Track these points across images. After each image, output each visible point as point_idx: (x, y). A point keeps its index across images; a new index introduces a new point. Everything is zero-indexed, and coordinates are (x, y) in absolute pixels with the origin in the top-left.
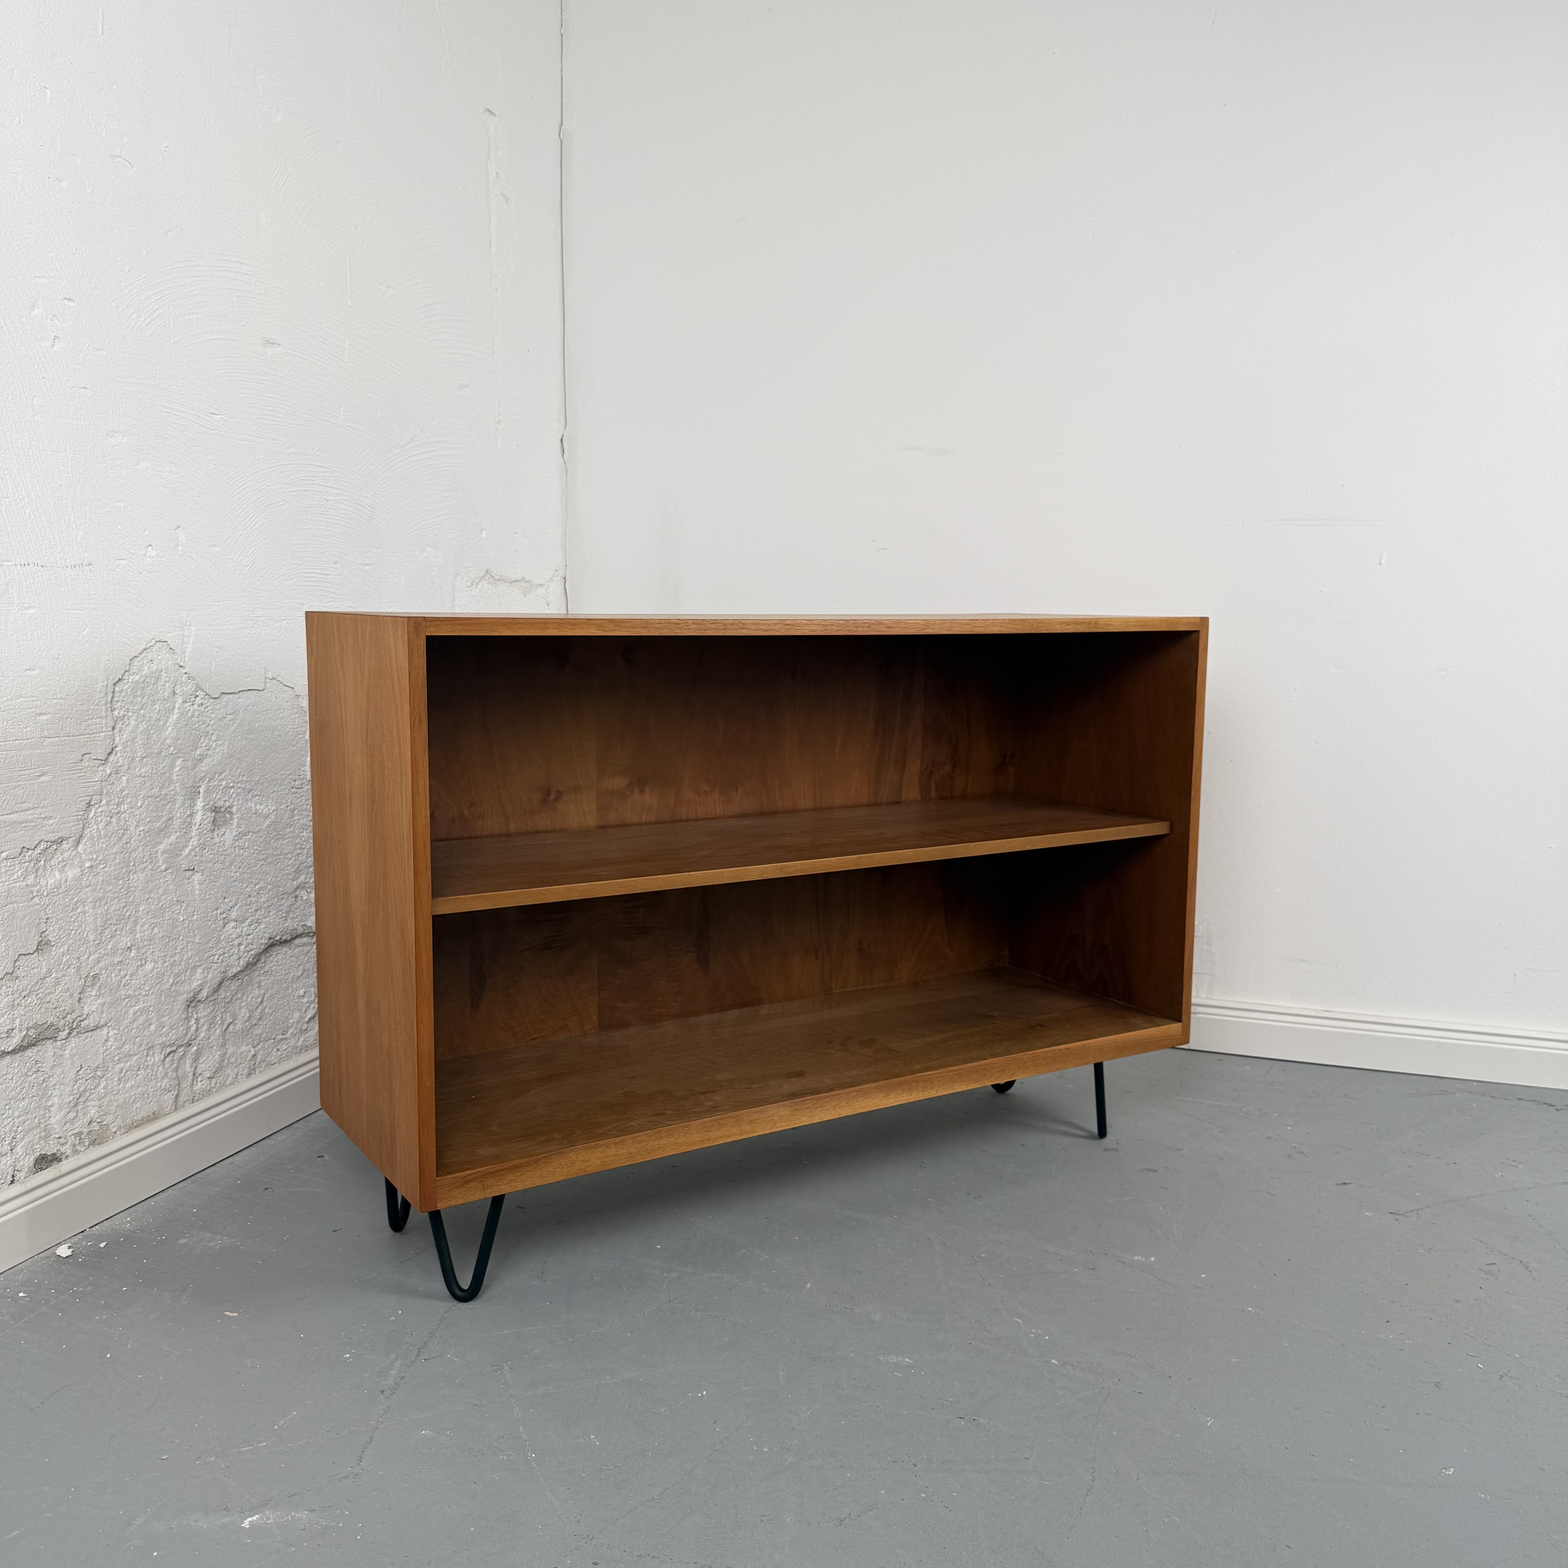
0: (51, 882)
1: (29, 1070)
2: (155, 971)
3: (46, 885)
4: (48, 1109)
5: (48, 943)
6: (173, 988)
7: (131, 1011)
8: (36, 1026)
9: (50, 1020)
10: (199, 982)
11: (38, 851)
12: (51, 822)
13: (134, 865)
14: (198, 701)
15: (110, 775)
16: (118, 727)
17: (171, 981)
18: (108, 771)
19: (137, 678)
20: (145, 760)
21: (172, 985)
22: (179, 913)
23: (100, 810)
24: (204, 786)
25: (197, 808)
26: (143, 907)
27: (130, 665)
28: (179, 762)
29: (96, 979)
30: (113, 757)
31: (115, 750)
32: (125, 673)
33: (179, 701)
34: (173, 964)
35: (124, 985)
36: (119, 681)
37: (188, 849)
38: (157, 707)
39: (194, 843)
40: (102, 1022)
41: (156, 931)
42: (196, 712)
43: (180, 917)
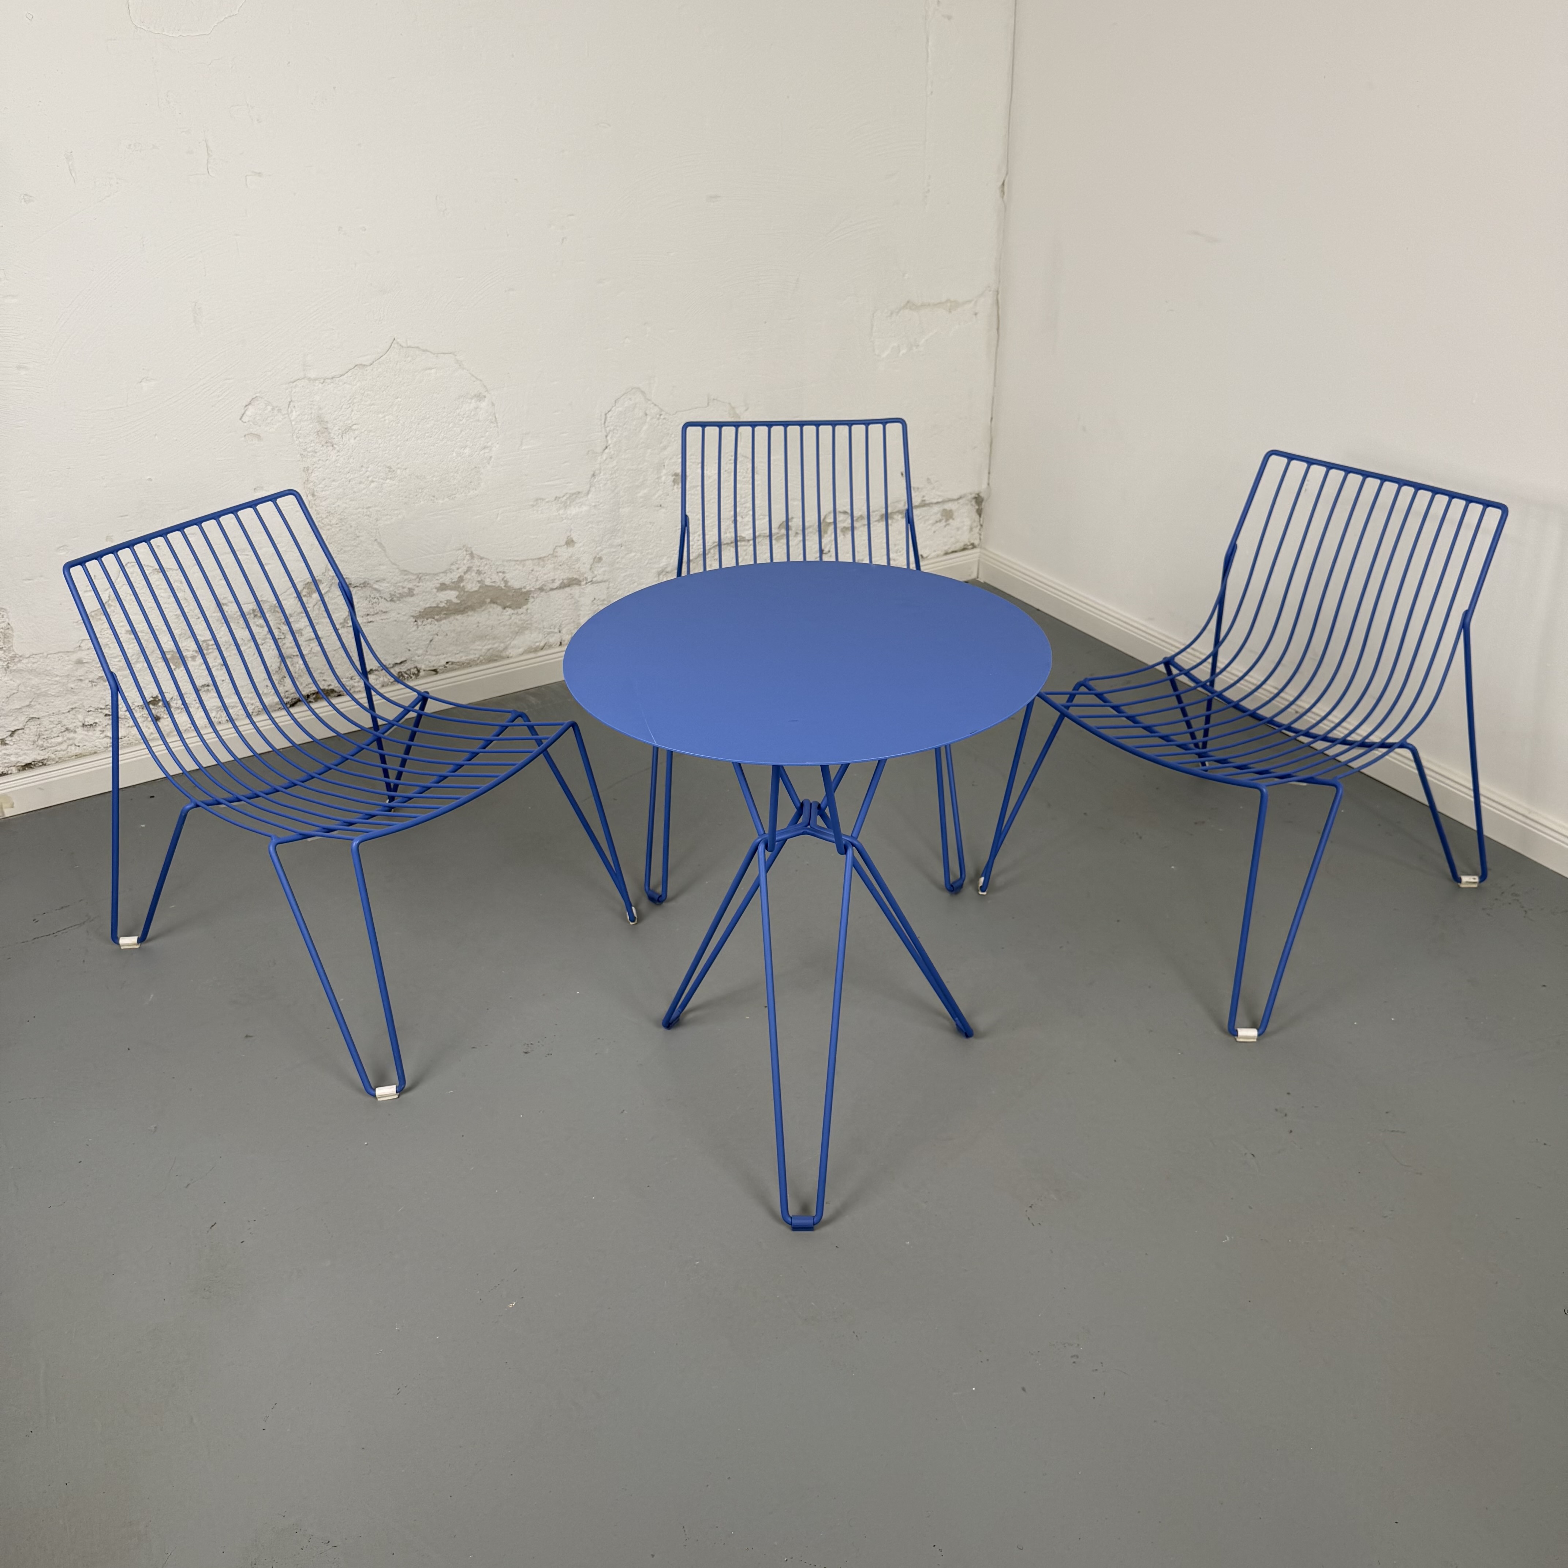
0: (574, 512)
1: (568, 597)
2: (636, 557)
3: (571, 514)
4: (579, 616)
5: (572, 541)
6: (648, 566)
7: (623, 575)
8: (568, 579)
9: (575, 576)
10: (665, 563)
11: (565, 498)
12: (571, 484)
13: (622, 504)
14: (662, 417)
15: (606, 460)
16: (610, 436)
17: (646, 562)
18: (604, 458)
19: (620, 409)
20: (627, 451)
21: (647, 564)
22: (651, 529)
23: (600, 478)
24: (667, 462)
25: (662, 474)
26: (628, 525)
27: (615, 402)
28: (649, 451)
29: (600, 559)
30: (607, 451)
31: (608, 447)
32: (613, 407)
33: (649, 418)
34: (648, 554)
35: (618, 563)
36: (609, 412)
37: (656, 496)
38: (634, 423)
39: (660, 492)
40: (605, 579)
41: (636, 537)
42: (661, 424)
43: (652, 530)
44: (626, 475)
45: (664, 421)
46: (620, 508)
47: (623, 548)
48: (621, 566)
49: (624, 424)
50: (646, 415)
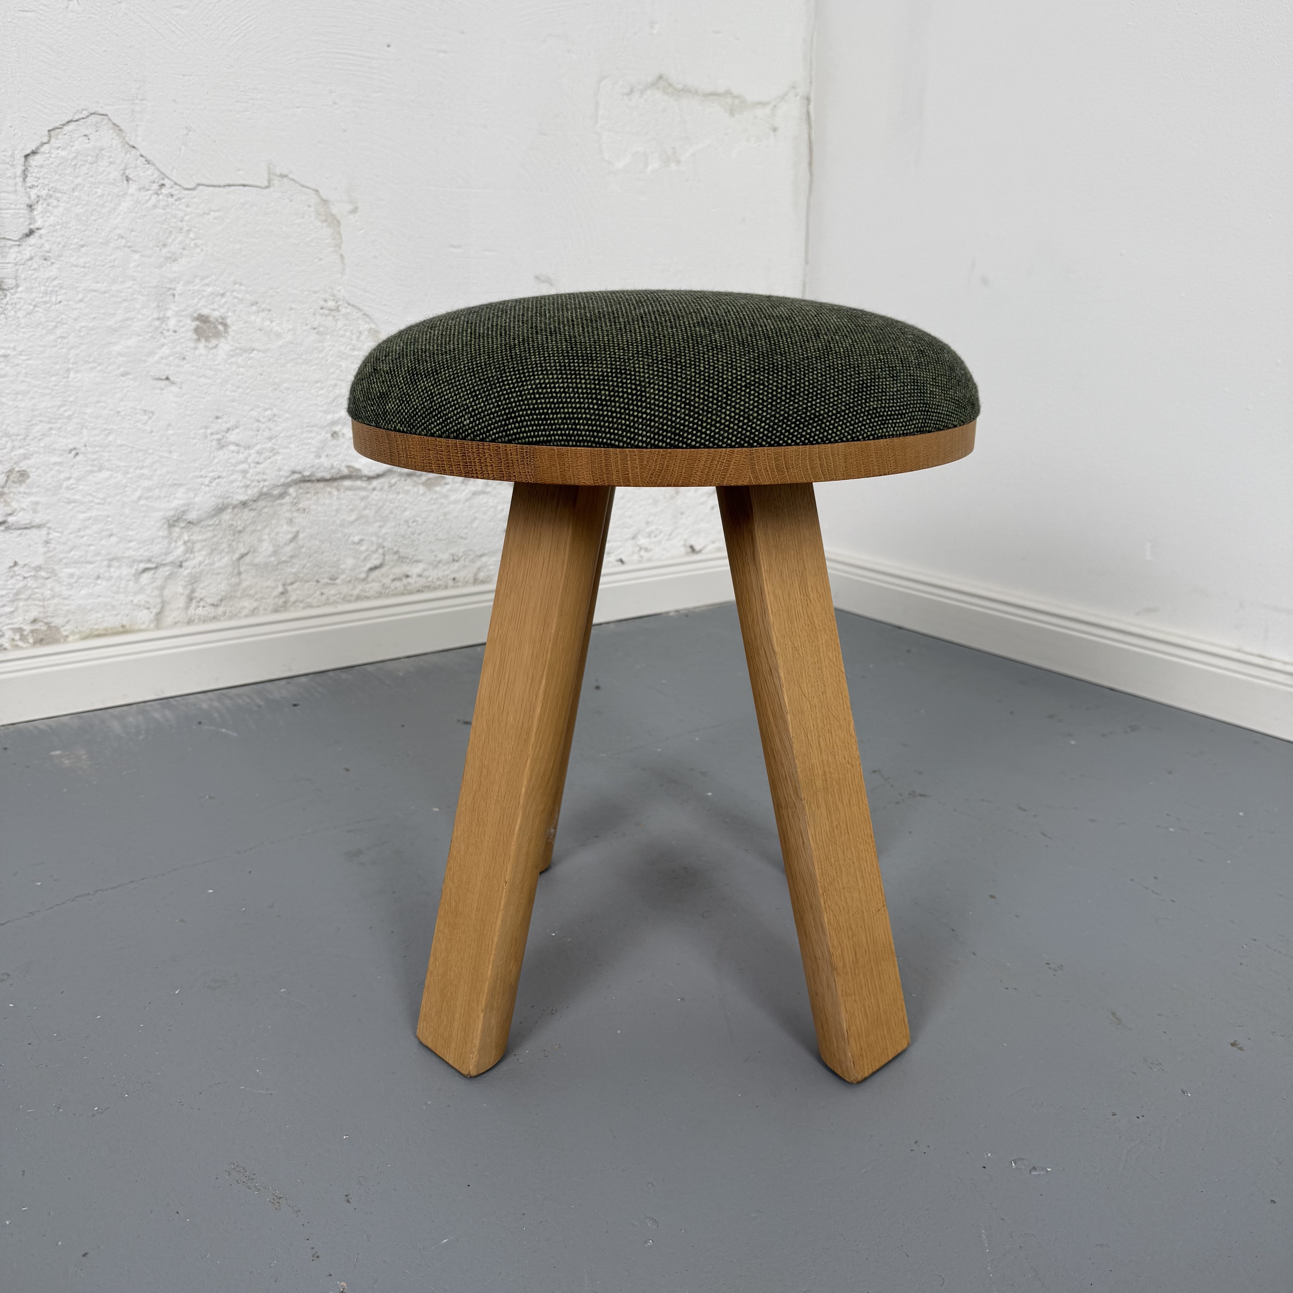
14: (164, 191)
15: (31, 258)
16: (39, 208)
17: (138, 494)
18: (27, 256)
19: (63, 153)
20: (84, 249)
21: (139, 498)
22: (145, 423)
23: (18, 295)
24: (179, 288)
25: (169, 313)
26: (89, 411)
27: (50, 137)
28: (137, 256)
29: (23, 475)
30: (32, 240)
31: (37, 234)
32: (43, 144)
33: (133, 188)
34: (141, 476)
35: (68, 488)
36: (34, 153)
37: (157, 357)
38: (99, 191)
39: (165, 351)
40: (37, 521)
41: (110, 438)
42: (162, 203)
43: (148, 428)
44: (81, 301)
45: (170, 200)
46: (69, 370)
47: (79, 458)
48: (77, 497)
49: (73, 190)
50: (128, 179)
